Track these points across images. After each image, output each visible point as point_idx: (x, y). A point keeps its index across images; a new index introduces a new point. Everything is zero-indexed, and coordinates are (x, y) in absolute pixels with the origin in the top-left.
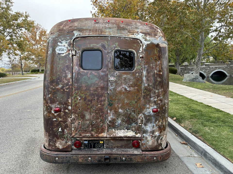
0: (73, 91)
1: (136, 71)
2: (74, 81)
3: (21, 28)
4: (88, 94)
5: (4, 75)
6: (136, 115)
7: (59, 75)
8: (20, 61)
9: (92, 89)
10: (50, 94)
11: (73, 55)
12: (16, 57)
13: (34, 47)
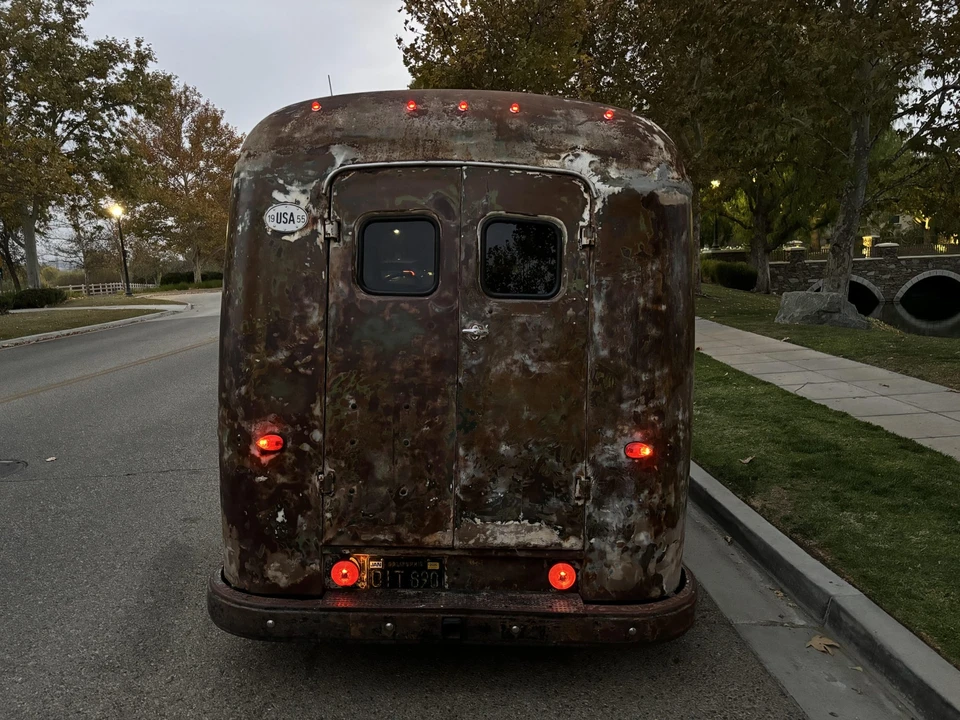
0: (329, 373)
1: (564, 298)
2: (333, 337)
3: (119, 104)
4: (385, 386)
5: (56, 295)
6: (564, 465)
7: (277, 313)
8: (116, 241)
9: (398, 368)
10: (244, 383)
11: (328, 240)
12: (101, 222)
13: (172, 180)
